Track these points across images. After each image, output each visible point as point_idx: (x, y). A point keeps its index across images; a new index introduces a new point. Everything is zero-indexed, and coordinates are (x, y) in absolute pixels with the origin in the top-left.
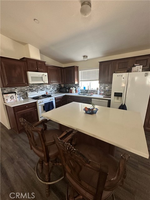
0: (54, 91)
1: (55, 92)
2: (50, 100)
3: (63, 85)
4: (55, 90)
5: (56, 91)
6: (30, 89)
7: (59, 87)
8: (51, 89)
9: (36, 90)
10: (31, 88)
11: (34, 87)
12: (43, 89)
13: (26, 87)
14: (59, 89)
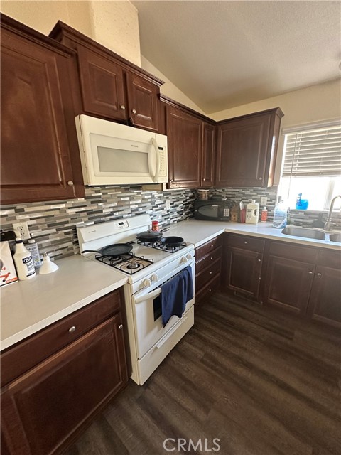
0: (176, 214)
1: (180, 218)
2: (182, 262)
3: (205, 193)
4: (179, 209)
5: (180, 213)
6: (89, 212)
7: (191, 197)
8: (168, 207)
9: (116, 214)
10: (94, 208)
11: (105, 201)
12: (140, 210)
13: (70, 203)
14: (190, 206)
